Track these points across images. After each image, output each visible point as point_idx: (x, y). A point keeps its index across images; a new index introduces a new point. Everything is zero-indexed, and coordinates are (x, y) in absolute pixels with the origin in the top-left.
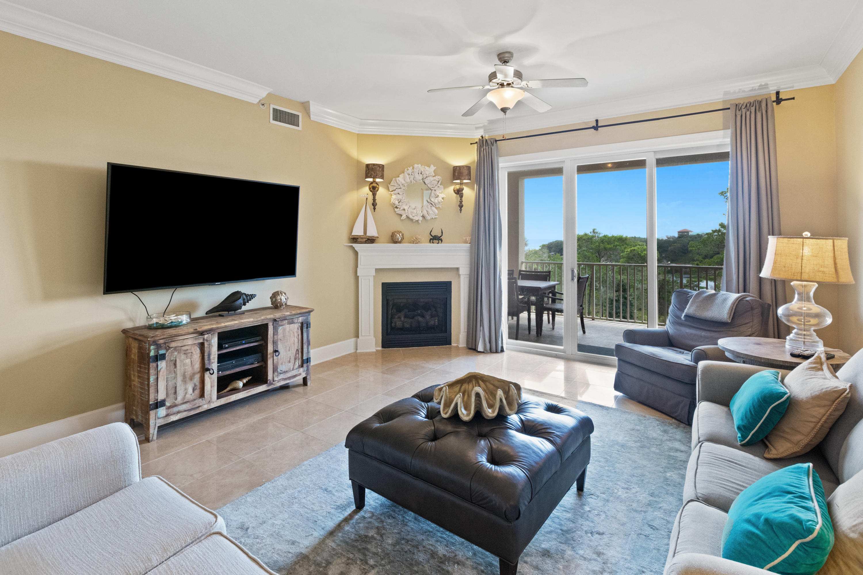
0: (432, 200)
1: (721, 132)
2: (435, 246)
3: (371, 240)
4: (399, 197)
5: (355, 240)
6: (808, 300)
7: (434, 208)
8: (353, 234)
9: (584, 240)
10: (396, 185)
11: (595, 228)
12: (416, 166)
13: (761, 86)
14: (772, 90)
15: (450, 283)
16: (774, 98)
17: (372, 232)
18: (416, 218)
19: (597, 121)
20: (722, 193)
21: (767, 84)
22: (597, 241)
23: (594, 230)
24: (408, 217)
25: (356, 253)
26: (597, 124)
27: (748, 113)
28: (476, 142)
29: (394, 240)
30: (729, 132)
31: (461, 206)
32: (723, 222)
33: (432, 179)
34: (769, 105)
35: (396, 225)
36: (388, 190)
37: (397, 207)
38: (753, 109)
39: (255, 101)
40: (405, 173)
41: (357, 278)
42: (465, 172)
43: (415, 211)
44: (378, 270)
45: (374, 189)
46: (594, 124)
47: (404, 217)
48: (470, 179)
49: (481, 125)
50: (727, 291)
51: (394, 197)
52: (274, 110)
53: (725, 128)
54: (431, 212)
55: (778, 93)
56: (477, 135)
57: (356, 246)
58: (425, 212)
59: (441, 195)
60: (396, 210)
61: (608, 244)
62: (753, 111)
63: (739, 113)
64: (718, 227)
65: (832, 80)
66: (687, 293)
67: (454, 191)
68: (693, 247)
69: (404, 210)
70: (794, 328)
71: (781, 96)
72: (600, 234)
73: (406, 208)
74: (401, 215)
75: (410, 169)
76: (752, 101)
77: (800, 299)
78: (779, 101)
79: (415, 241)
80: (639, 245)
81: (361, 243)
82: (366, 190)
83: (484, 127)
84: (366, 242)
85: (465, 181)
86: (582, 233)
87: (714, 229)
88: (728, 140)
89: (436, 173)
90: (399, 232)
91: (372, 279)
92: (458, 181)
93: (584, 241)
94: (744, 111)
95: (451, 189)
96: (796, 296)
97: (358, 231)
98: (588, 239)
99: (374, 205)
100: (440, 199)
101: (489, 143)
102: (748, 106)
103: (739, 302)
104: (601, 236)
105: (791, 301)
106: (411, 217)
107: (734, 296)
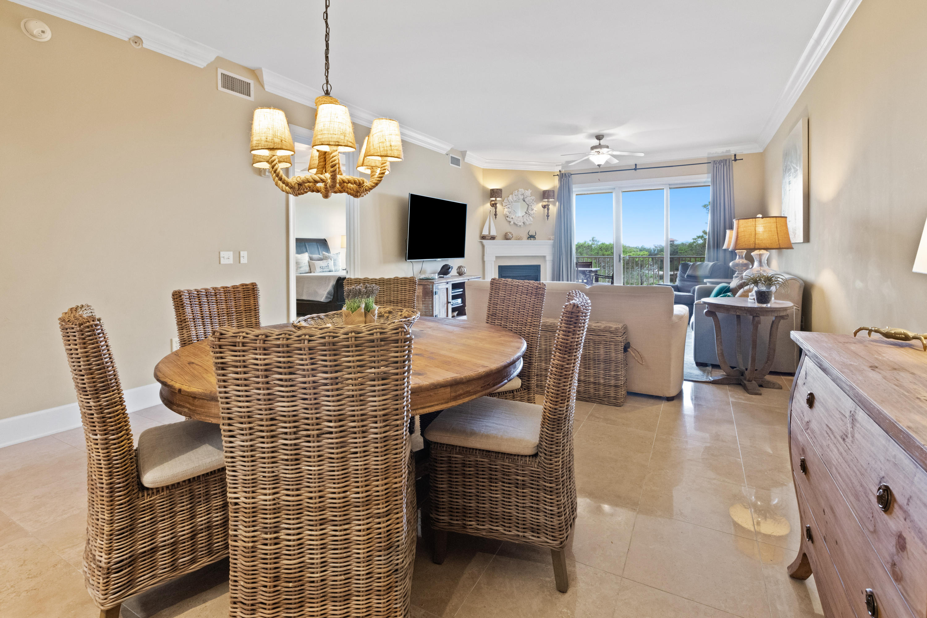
0: (530, 212)
1: (706, 175)
2: (532, 241)
3: (493, 238)
4: (510, 210)
5: (483, 238)
6: (742, 258)
7: (531, 217)
8: (483, 234)
9: (585, 247)
10: (507, 202)
11: (594, 236)
12: (520, 190)
13: (727, 151)
14: (733, 153)
15: (540, 266)
16: (733, 158)
17: (493, 233)
18: (520, 224)
19: (636, 165)
20: (705, 206)
21: (729, 150)
22: (596, 249)
23: (593, 238)
24: (514, 223)
25: (483, 246)
26: (636, 167)
27: (720, 166)
28: (558, 175)
29: (506, 237)
30: (710, 175)
31: (548, 216)
32: (705, 229)
33: (530, 198)
34: (730, 162)
35: (507, 228)
36: (503, 206)
37: (507, 217)
38: (722, 164)
39: (444, 152)
40: (514, 194)
41: (484, 262)
42: (552, 194)
43: (519, 219)
44: (497, 257)
45: (494, 205)
46: (634, 167)
47: (512, 223)
48: (554, 199)
49: (561, 164)
50: (708, 261)
51: (506, 210)
52: (451, 157)
53: (708, 173)
54: (529, 220)
55: (735, 155)
56: (557, 170)
57: (484, 241)
58: (525, 220)
59: (535, 209)
60: (507, 218)
61: (606, 251)
62: (722, 165)
63: (715, 166)
64: (701, 234)
65: (761, 150)
66: (688, 264)
67: (542, 206)
68: (682, 250)
69: (512, 218)
70: (736, 271)
71: (737, 158)
72: (598, 242)
73: (514, 217)
74: (510, 222)
75: (516, 192)
76: (722, 159)
77: (739, 258)
78: (735, 160)
79: (519, 239)
80: (634, 251)
81: (488, 239)
82: (488, 205)
83: (562, 164)
84: (490, 239)
85: (550, 200)
86: (582, 241)
87: (698, 235)
88: (710, 180)
89: (532, 195)
90: (510, 233)
91: (493, 263)
92: (547, 200)
93: (584, 249)
94: (718, 165)
95: (540, 205)
96: (738, 257)
97: (485, 232)
98: (589, 246)
99: (496, 215)
100: (534, 211)
101: (567, 175)
102: (720, 162)
103: (713, 266)
104: (599, 243)
105: (735, 259)
106: (516, 223)
107: (711, 264)
